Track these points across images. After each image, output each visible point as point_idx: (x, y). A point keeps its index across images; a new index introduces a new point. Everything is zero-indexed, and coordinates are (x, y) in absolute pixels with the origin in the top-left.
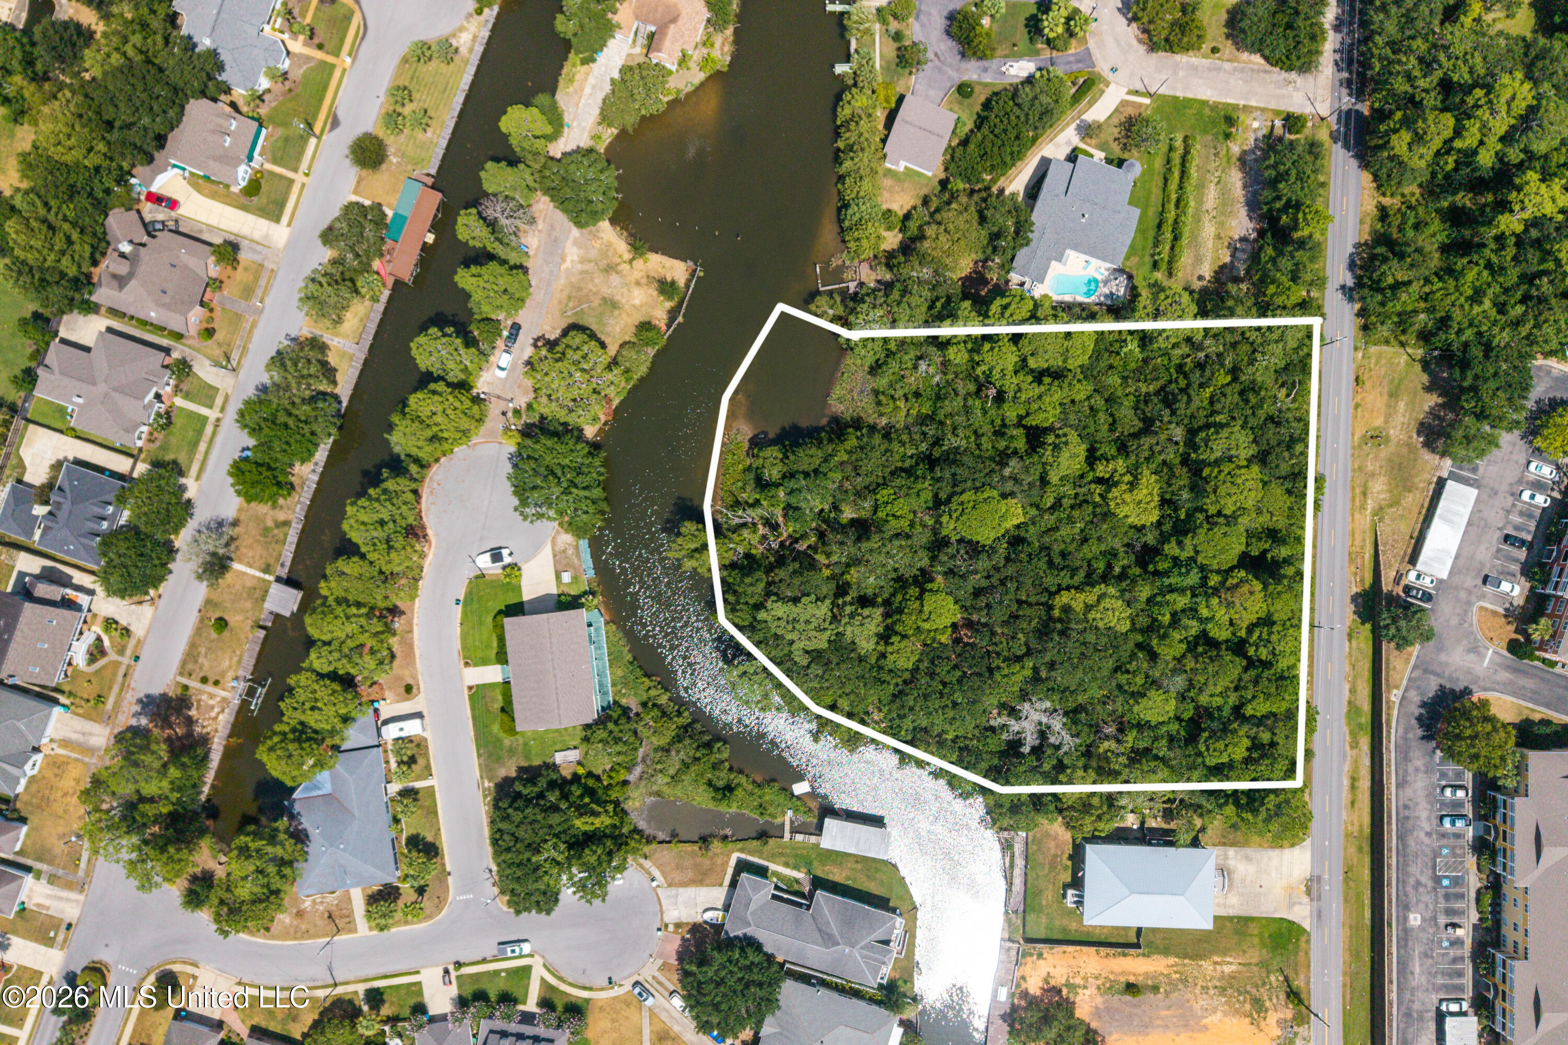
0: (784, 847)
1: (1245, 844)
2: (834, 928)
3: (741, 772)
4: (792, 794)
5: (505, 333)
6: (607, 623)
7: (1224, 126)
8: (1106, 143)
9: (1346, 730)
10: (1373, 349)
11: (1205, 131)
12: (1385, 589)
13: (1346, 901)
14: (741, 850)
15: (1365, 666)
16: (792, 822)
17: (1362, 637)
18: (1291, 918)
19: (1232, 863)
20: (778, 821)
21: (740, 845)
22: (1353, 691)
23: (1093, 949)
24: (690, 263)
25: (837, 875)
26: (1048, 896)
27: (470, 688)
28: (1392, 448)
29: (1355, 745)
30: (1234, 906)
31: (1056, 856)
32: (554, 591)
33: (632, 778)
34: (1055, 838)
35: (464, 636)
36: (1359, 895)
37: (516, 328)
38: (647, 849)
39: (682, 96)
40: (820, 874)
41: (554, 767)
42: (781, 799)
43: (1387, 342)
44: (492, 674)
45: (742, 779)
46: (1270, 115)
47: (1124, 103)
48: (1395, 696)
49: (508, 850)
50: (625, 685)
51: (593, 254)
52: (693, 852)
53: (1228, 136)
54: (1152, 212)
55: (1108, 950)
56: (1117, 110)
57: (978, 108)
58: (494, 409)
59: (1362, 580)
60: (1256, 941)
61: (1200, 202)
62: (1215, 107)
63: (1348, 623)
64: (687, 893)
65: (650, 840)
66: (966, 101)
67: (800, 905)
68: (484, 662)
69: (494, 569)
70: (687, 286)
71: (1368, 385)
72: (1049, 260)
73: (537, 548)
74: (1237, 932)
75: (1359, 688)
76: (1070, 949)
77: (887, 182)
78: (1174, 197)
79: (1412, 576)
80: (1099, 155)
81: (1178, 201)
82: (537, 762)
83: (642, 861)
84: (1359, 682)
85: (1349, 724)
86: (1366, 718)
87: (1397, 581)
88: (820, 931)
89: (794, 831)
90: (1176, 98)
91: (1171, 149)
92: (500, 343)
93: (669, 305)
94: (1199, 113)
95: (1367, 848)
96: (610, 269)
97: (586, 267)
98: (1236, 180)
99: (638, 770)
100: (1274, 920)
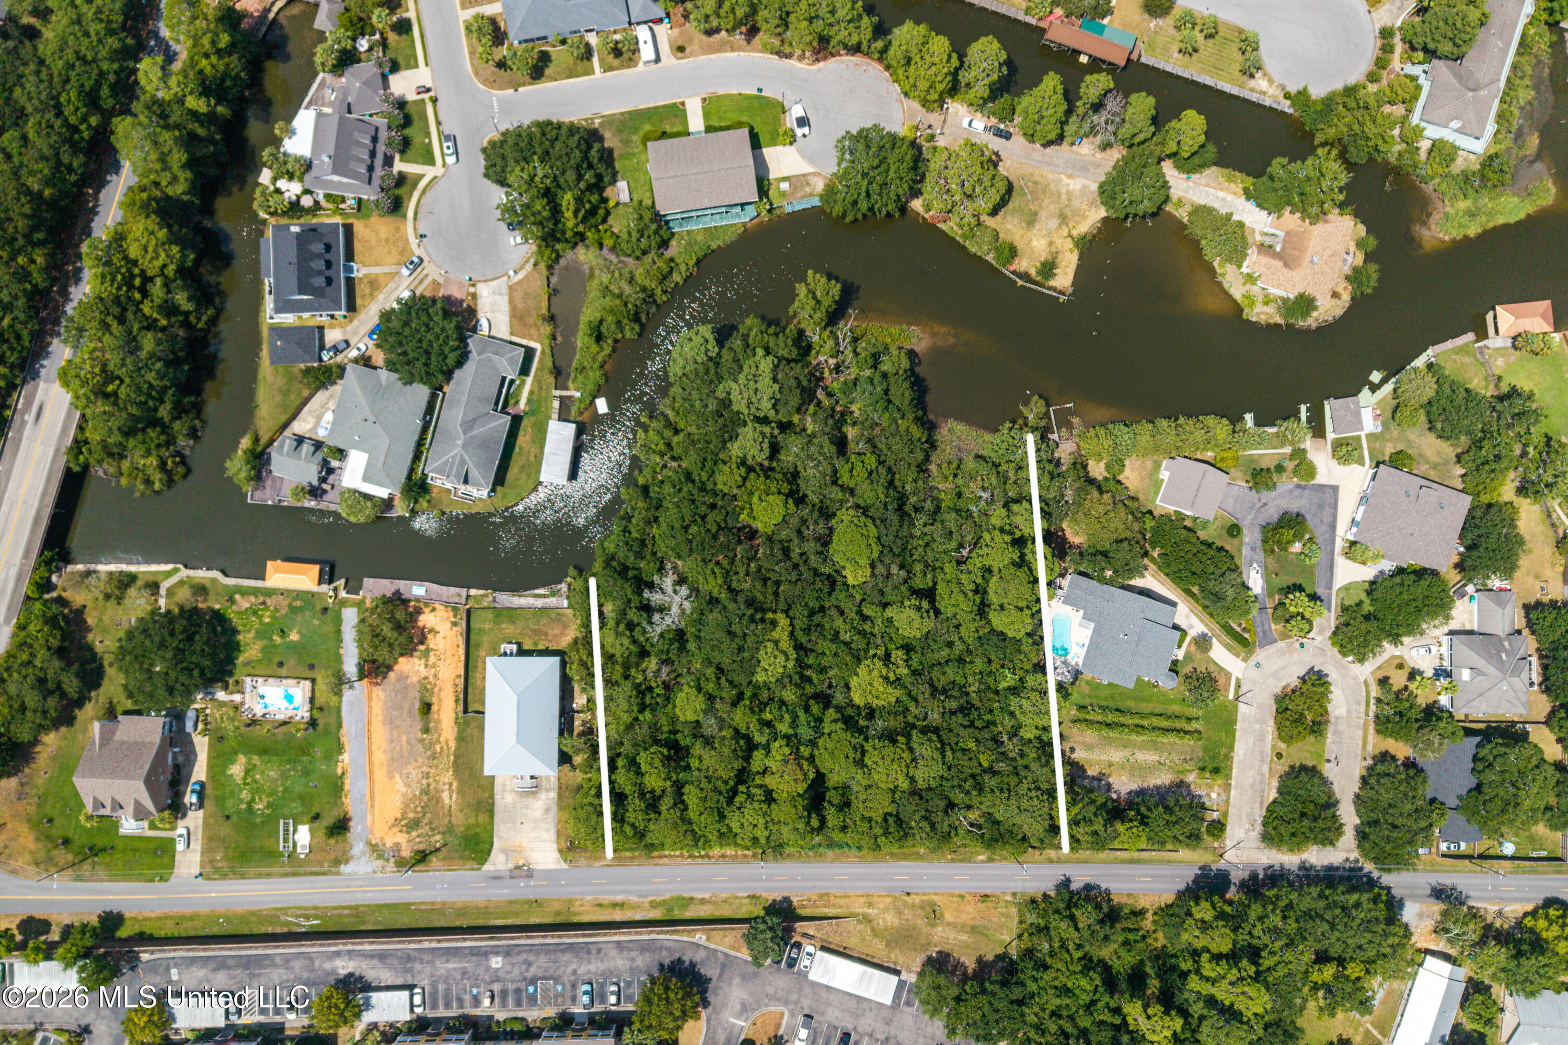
0: (548, 390)
1: (561, 808)
2: (478, 431)
3: (614, 350)
4: (595, 397)
5: (1002, 126)
6: (744, 224)
7: (1210, 767)
8: (1192, 661)
9: (667, 896)
10: (1014, 910)
11: (1206, 750)
12: (797, 925)
13: (511, 902)
14: (543, 352)
15: (725, 912)
16: (570, 397)
17: (752, 908)
18: (494, 852)
19: (543, 796)
20: (570, 384)
21: (548, 351)
22: (703, 901)
23: (462, 672)
24: (1070, 290)
25: (523, 439)
26: (510, 629)
27: (683, 104)
28: (925, 929)
29: (654, 905)
30: (504, 798)
31: (546, 634)
32: (772, 176)
33: (605, 251)
34: (562, 634)
35: (729, 97)
36: (516, 914)
37: (1007, 136)
38: (542, 266)
39: (1220, 279)
40: (525, 422)
41: (614, 181)
42: (591, 387)
43: (1021, 922)
44: (696, 123)
45: (607, 350)
46: (1222, 808)
47: (1228, 675)
48: (700, 937)
49: (544, 134)
50: (689, 244)
51: (1076, 203)
52: (540, 308)
53: (1203, 769)
54: (1130, 704)
55: (461, 686)
56: (1222, 669)
57: (1219, 543)
58: (934, 118)
59: (803, 907)
60: (472, 821)
61: (1143, 747)
62: (1228, 758)
63: (765, 894)
64: (503, 303)
65: (550, 268)
66: (1224, 532)
67: (497, 404)
68: (707, 115)
69: (790, 121)
70: (1050, 288)
71: (981, 906)
72: (1084, 608)
73: (810, 159)
74: (479, 803)
75: (705, 907)
76: (462, 651)
77: (1149, 464)
78: (1145, 723)
79: (810, 949)
80: (1180, 654)
81: (1142, 727)
82: (618, 165)
83: (532, 261)
84: (711, 907)
85: (673, 899)
86: (677, 914)
87: (805, 935)
88: (475, 419)
89: (562, 399)
90: (1235, 722)
91: (1189, 719)
92: (993, 121)
93: (1033, 272)
94: (1222, 744)
95: (559, 920)
96: (1063, 218)
97: (1064, 197)
98: (1164, 779)
99: (613, 258)
100: (492, 837)
